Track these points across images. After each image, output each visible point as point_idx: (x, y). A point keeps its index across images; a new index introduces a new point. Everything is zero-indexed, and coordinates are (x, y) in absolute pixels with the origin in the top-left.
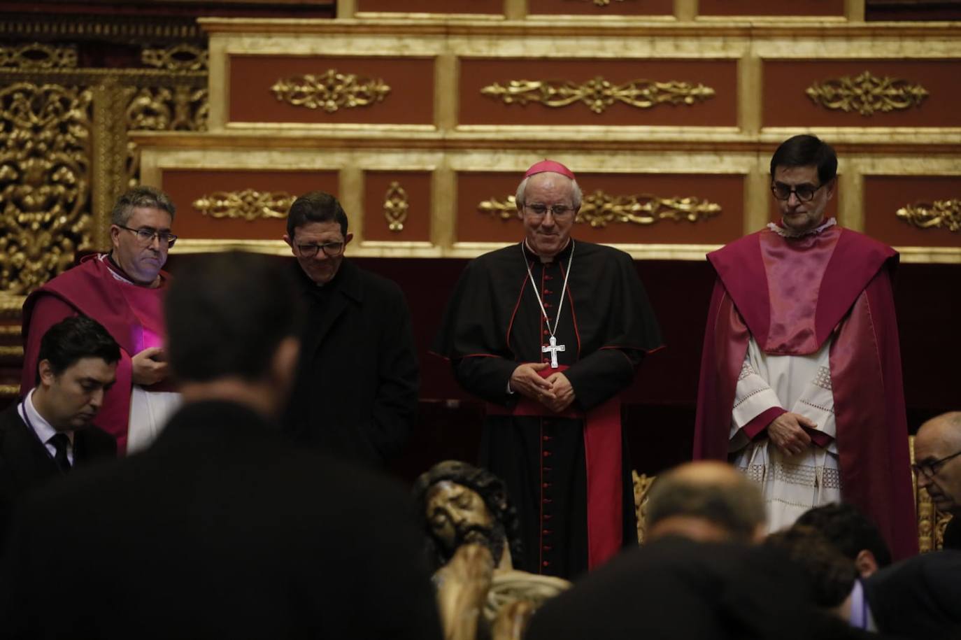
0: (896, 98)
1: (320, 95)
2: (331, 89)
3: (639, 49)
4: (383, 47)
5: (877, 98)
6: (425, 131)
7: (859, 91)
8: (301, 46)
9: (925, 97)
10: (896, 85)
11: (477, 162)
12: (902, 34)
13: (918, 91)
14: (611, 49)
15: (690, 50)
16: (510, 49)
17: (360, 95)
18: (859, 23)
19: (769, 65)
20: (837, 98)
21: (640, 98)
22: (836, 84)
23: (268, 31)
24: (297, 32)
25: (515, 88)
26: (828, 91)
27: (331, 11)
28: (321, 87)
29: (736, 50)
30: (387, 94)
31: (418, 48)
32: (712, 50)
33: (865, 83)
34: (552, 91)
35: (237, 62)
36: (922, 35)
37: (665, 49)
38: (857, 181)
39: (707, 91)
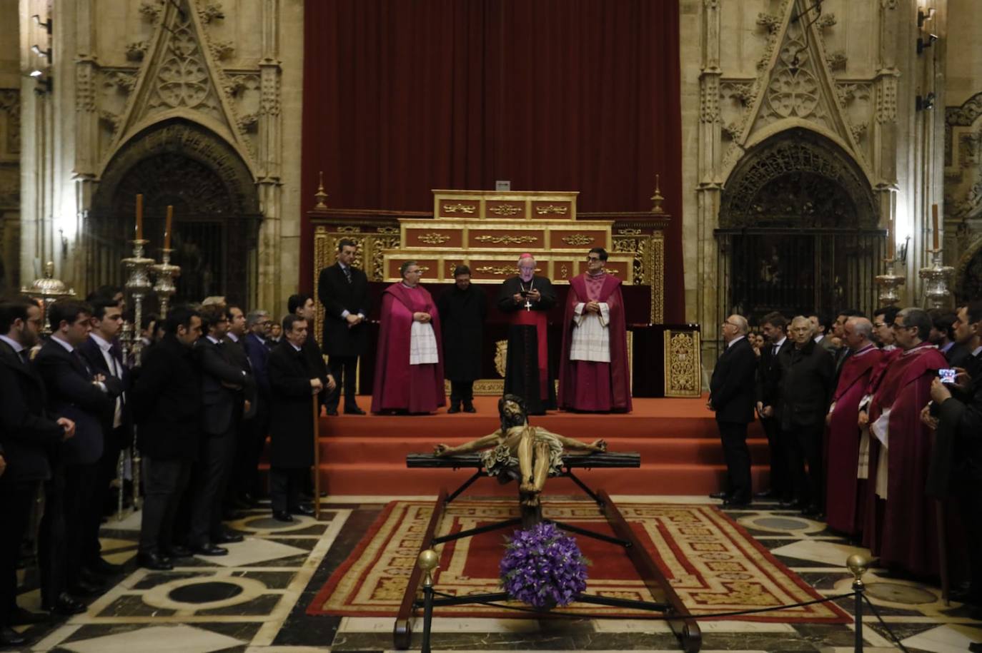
0: (586, 241)
1: (431, 240)
2: (434, 238)
3: (517, 228)
4: (448, 226)
5: (581, 241)
6: (460, 249)
7: (576, 239)
8: (426, 226)
9: (594, 241)
10: (586, 237)
11: (475, 258)
12: (587, 224)
13: (592, 239)
14: (510, 227)
15: (531, 228)
16: (483, 227)
17: (442, 240)
18: (575, 221)
19: (552, 232)
20: (571, 241)
21: (518, 241)
22: (570, 237)
23: (417, 222)
24: (425, 222)
25: (484, 238)
26: (568, 239)
27: (432, 217)
28: (431, 237)
29: (543, 228)
30: (449, 239)
31: (458, 227)
32: (537, 228)
33: (578, 237)
34: (494, 239)
35: (408, 230)
36: (592, 224)
37: (524, 228)
38: (578, 263)
39: (536, 239)
